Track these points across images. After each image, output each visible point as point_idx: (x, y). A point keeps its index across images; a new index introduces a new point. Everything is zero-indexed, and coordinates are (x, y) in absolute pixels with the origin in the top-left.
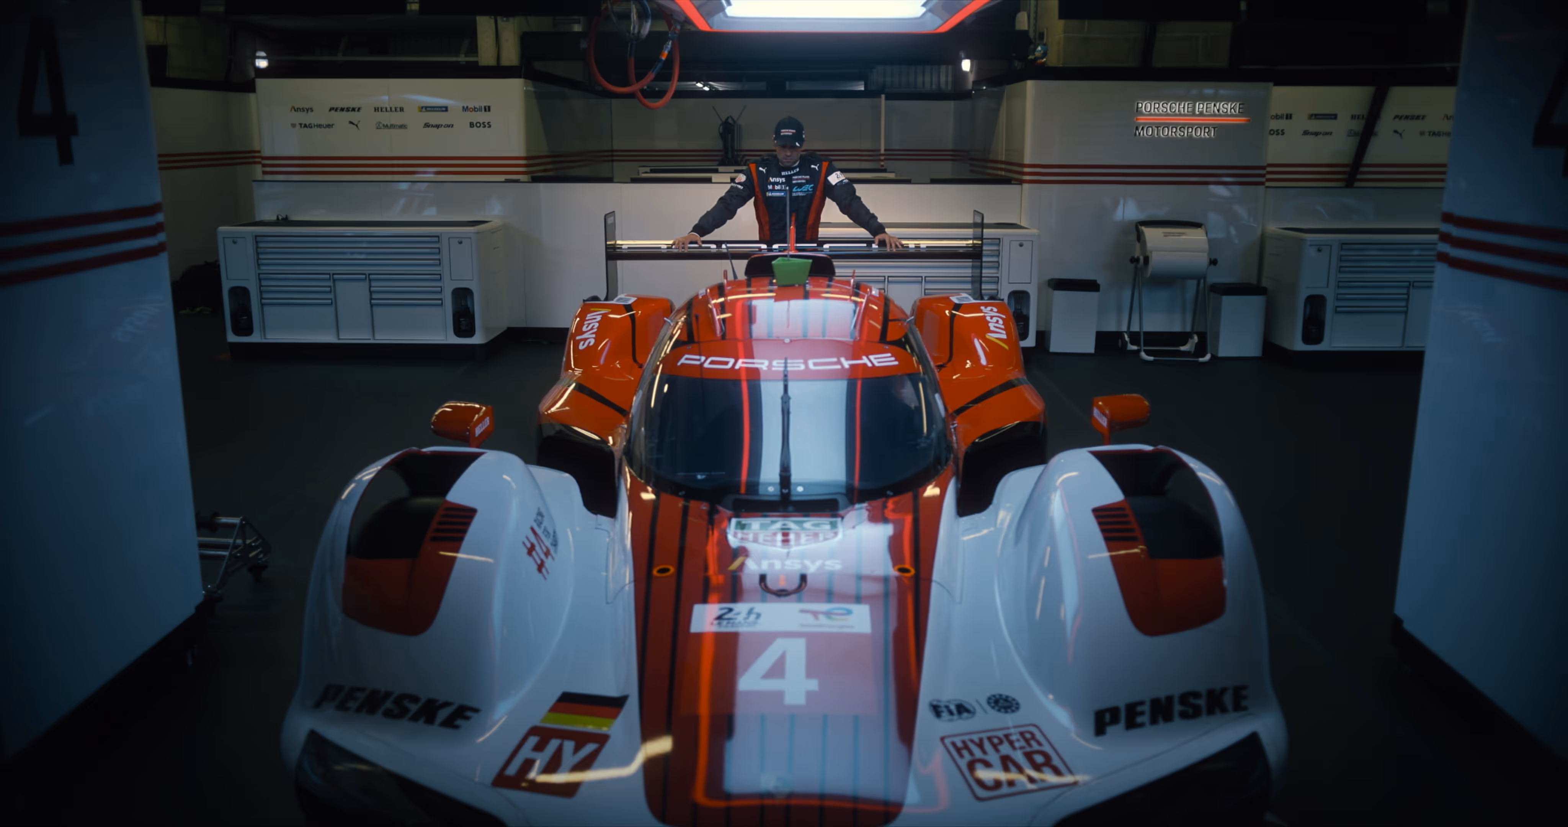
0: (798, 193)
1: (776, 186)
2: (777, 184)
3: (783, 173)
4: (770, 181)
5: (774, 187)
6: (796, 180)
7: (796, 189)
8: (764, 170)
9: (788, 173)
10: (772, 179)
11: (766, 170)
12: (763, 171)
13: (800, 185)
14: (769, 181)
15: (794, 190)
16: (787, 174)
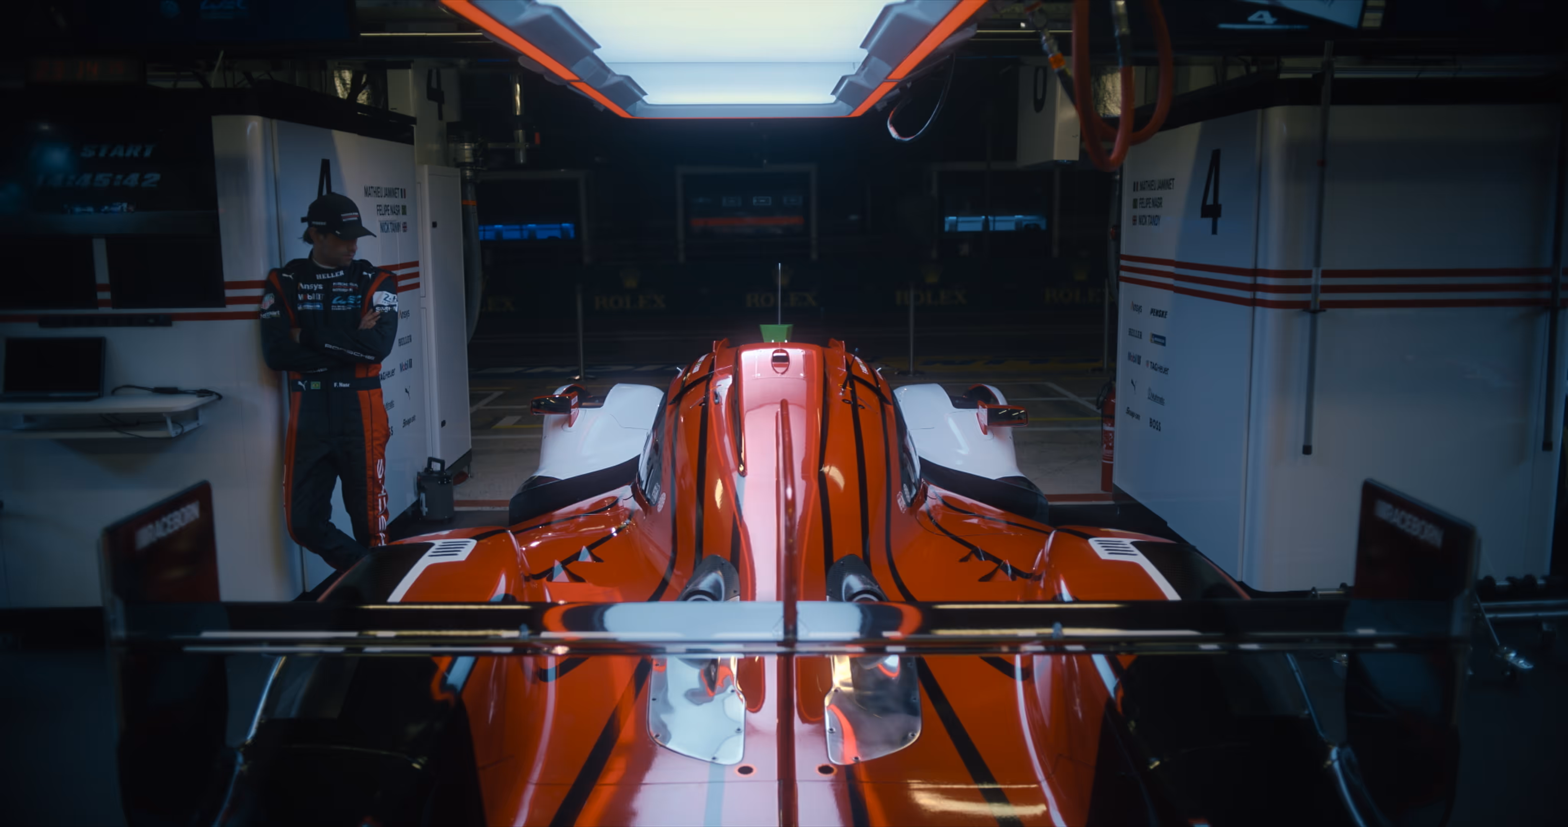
0: (338, 305)
1: (309, 296)
2: (311, 292)
3: (319, 277)
4: (301, 287)
5: (305, 297)
6: (341, 287)
7: (338, 300)
8: (291, 276)
9: (330, 275)
10: (303, 284)
11: (293, 276)
12: (289, 278)
13: (345, 296)
14: (299, 288)
15: (334, 302)
16: (324, 277)
